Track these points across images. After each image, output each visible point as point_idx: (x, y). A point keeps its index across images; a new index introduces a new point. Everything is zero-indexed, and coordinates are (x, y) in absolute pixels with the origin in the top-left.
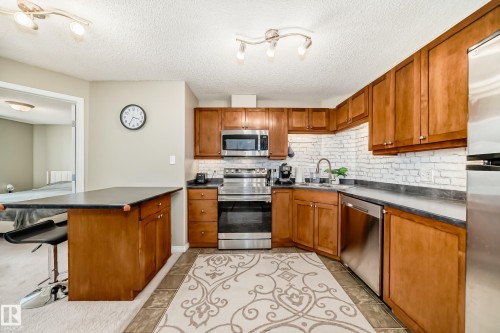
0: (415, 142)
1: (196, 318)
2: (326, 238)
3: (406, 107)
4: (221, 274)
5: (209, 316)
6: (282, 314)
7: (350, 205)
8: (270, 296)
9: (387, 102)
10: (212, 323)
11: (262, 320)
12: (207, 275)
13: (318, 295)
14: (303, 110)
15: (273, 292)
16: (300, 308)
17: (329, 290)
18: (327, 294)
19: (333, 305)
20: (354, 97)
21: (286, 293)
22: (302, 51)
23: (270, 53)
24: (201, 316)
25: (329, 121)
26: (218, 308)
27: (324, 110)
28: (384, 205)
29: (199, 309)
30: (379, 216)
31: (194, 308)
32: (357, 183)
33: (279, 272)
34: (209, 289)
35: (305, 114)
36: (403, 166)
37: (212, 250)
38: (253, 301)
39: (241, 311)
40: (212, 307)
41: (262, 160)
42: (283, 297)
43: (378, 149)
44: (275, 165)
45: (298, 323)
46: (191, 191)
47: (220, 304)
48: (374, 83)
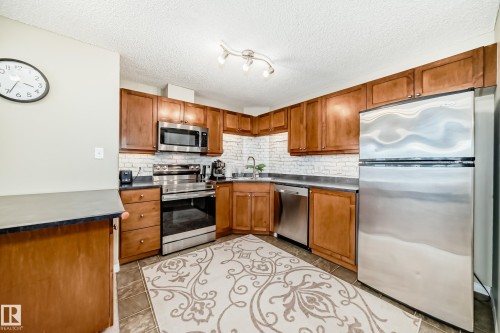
0: (319, 149)
1: (198, 316)
2: (261, 219)
3: (313, 127)
4: (188, 275)
5: (210, 309)
6: (262, 280)
7: (282, 191)
8: (244, 273)
9: (301, 122)
10: (217, 312)
11: (252, 290)
12: (173, 281)
13: (274, 260)
14: (235, 114)
15: (244, 269)
16: (269, 271)
17: (277, 254)
18: (278, 257)
19: (285, 261)
20: (276, 112)
21: (253, 267)
22: (266, 74)
23: (245, 68)
24: (201, 312)
25: (252, 126)
26: (211, 299)
27: (249, 116)
28: (309, 188)
29: (194, 309)
30: (306, 195)
31: (189, 311)
32: (270, 175)
33: (237, 255)
34: (188, 290)
35: (236, 117)
36: (304, 163)
37: (155, 259)
38: (236, 282)
39: (233, 292)
40: (206, 302)
41: (194, 156)
42: (254, 270)
43: (294, 152)
44: (208, 161)
45: (275, 279)
46: (123, 193)
47: (210, 296)
48: (292, 107)
